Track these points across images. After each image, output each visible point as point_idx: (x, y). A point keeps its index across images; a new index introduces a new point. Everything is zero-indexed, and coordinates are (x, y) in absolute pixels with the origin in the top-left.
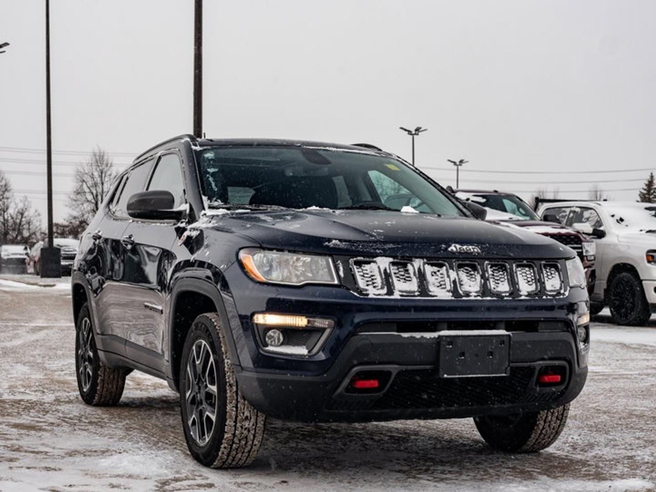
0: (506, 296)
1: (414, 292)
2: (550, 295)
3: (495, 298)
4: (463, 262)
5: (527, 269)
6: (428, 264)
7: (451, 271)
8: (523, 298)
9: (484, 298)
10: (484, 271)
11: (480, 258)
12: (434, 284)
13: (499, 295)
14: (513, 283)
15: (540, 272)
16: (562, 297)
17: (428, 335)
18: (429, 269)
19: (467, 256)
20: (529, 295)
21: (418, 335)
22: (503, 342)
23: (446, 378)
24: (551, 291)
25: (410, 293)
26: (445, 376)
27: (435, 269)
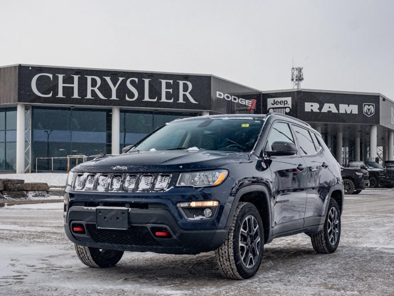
0: (130, 191)
1: (91, 188)
2: (156, 191)
3: (123, 192)
4: (117, 175)
5: (150, 177)
6: (102, 175)
7: (109, 179)
8: (138, 192)
9: (118, 192)
10: (125, 178)
11: (125, 172)
12: (101, 185)
13: (126, 191)
14: (137, 184)
15: (156, 178)
16: (162, 191)
17: (94, 208)
18: (102, 178)
19: (118, 171)
20: (144, 190)
21: (89, 208)
22: (123, 213)
23: (99, 229)
24: (157, 189)
25: (90, 189)
26: (99, 228)
27: (104, 177)
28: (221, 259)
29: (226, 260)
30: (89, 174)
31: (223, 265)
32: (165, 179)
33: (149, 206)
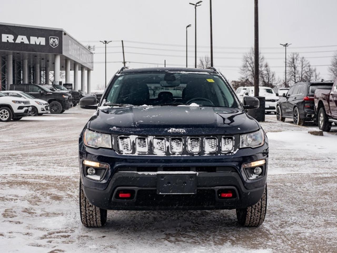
0: (196, 154)
1: (146, 152)
2: (224, 154)
3: (189, 156)
4: (175, 138)
5: (213, 140)
6: (156, 138)
7: (167, 142)
8: (205, 155)
9: (183, 156)
10: (186, 142)
11: (184, 135)
12: (157, 148)
13: (192, 154)
14: (202, 147)
15: (220, 141)
16: (231, 154)
17: (152, 173)
18: (155, 141)
19: (176, 134)
20: (211, 153)
21: (146, 173)
22: (191, 177)
23: (161, 195)
24: (224, 151)
25: (144, 153)
26: (160, 193)
27: (160, 141)
28: (253, 211)
29: (258, 211)
30: (137, 136)
31: (253, 216)
32: (228, 142)
33: (217, 169)
